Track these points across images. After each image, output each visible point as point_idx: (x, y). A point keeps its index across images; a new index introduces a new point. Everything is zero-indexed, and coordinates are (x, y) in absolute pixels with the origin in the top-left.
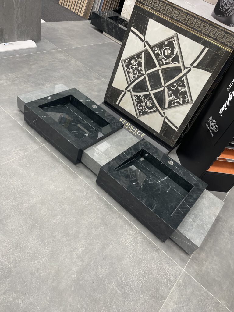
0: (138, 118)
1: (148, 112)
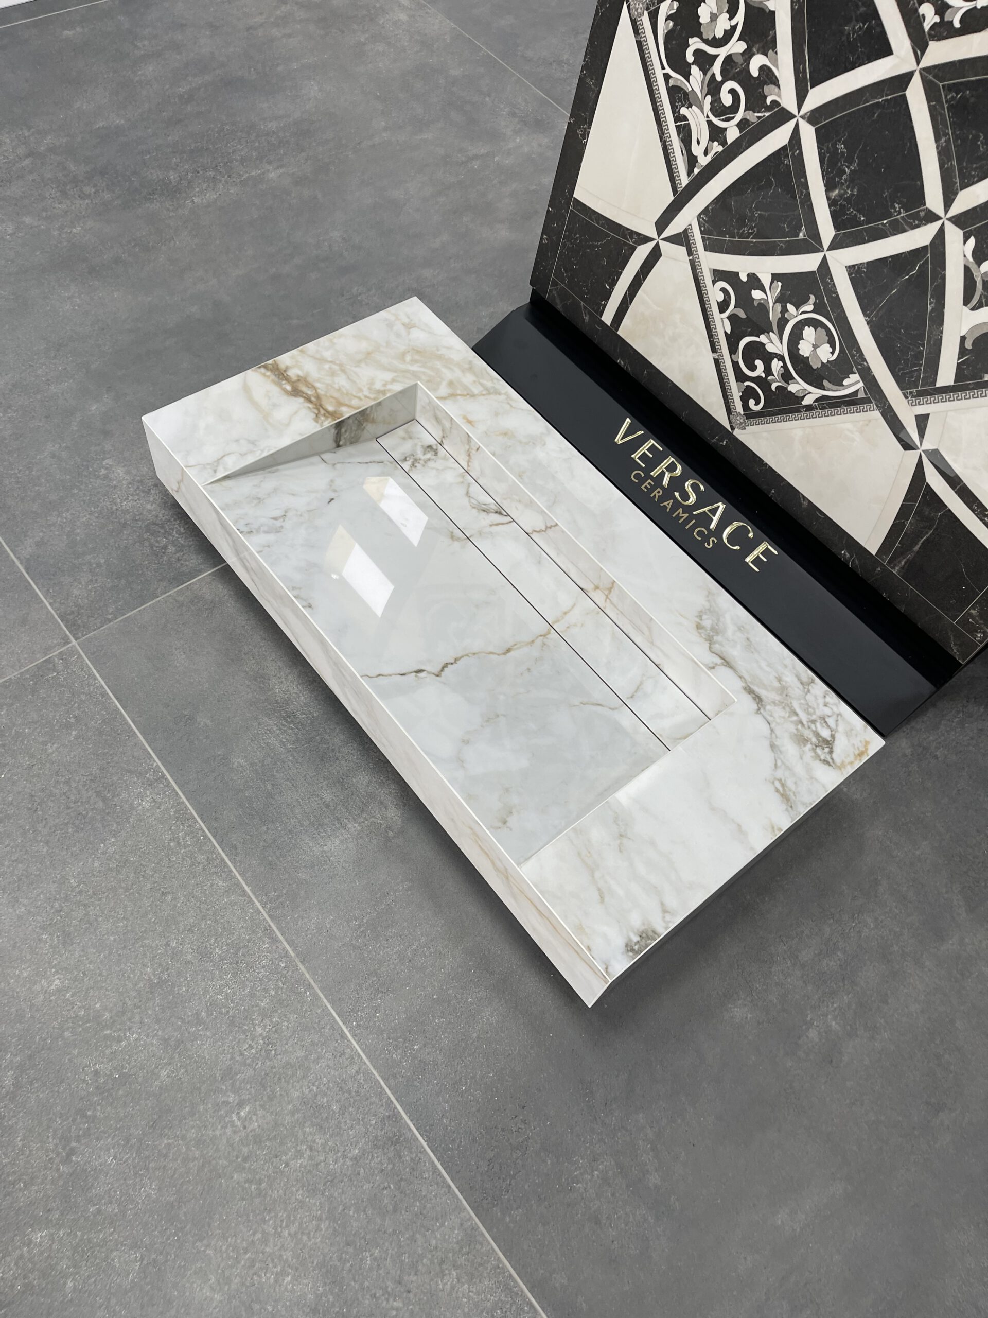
0: (737, 433)
1: (805, 402)
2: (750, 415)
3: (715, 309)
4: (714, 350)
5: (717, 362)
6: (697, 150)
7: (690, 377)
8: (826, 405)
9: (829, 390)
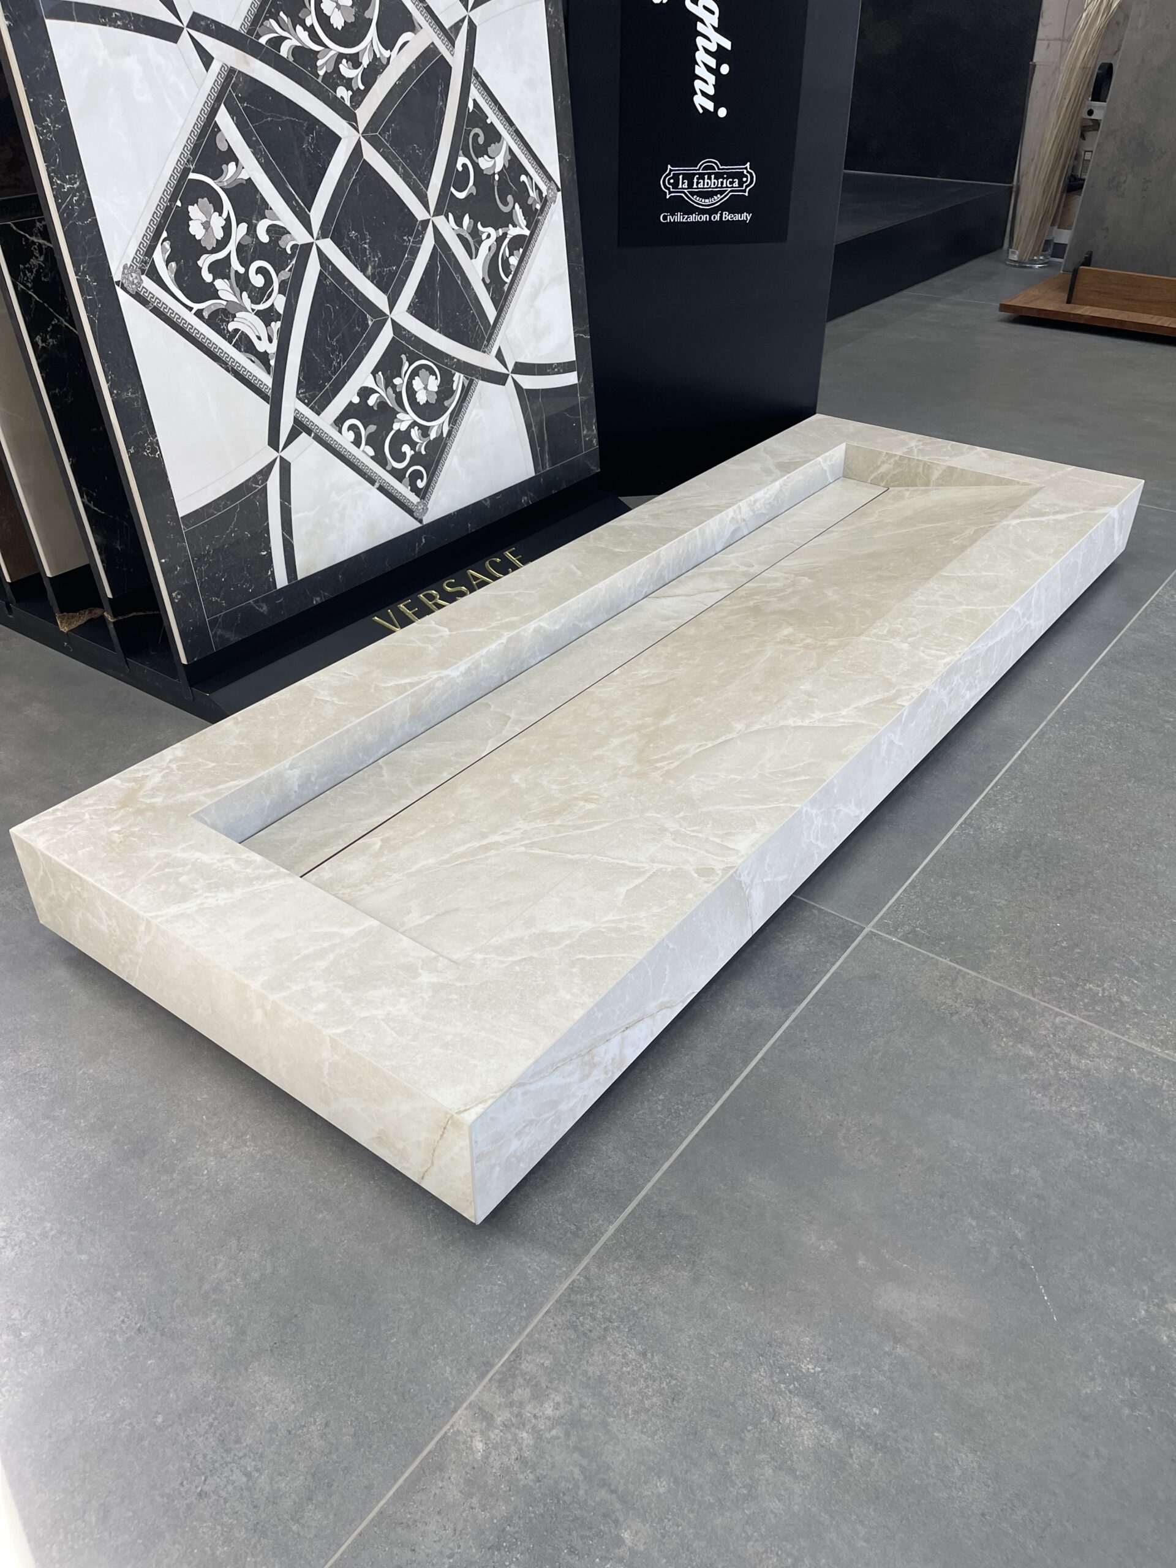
2: (424, 494)
3: (353, 449)
4: (372, 481)
5: (381, 489)
6: (262, 346)
7: (372, 528)
8: (455, 418)
9: (450, 405)
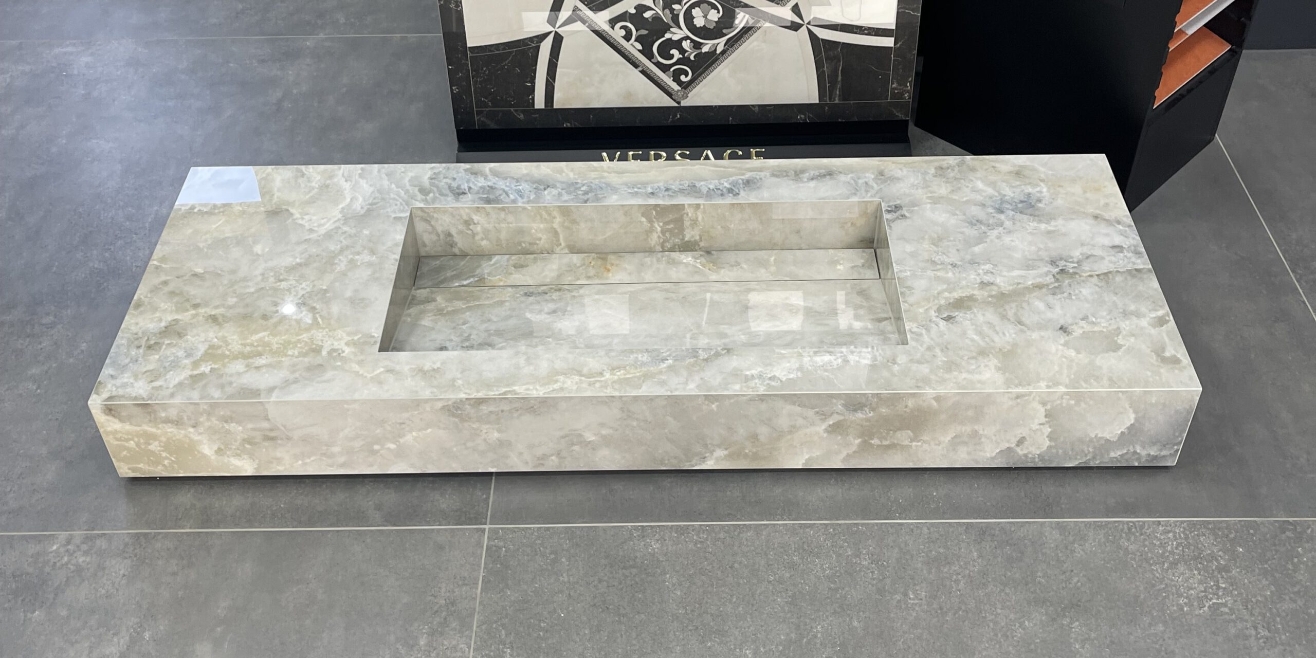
0: (684, 103)
1: (718, 52)
2: (686, 86)
3: (623, 42)
4: (636, 66)
5: (643, 72)
7: (629, 95)
8: (732, 43)
9: (729, 33)
